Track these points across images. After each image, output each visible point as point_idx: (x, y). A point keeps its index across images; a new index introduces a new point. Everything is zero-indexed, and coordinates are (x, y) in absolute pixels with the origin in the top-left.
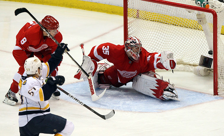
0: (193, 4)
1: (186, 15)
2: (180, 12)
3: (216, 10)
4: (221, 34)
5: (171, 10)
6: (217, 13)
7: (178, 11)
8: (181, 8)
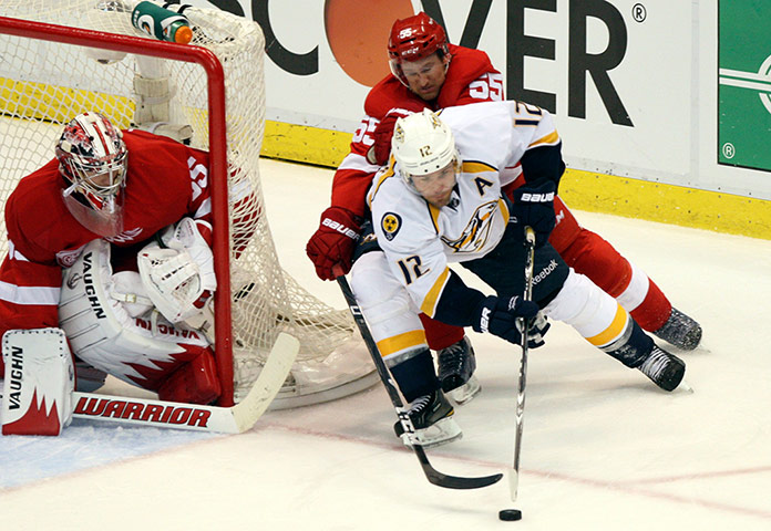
0: (119, 25)
1: (89, 73)
2: (60, 63)
3: (219, 50)
4: (261, 156)
5: (21, 53)
6: (223, 64)
7: (51, 58)
8: (63, 44)
